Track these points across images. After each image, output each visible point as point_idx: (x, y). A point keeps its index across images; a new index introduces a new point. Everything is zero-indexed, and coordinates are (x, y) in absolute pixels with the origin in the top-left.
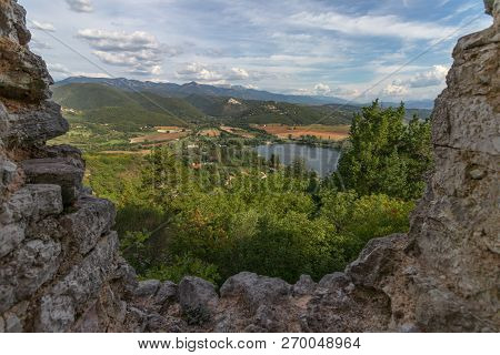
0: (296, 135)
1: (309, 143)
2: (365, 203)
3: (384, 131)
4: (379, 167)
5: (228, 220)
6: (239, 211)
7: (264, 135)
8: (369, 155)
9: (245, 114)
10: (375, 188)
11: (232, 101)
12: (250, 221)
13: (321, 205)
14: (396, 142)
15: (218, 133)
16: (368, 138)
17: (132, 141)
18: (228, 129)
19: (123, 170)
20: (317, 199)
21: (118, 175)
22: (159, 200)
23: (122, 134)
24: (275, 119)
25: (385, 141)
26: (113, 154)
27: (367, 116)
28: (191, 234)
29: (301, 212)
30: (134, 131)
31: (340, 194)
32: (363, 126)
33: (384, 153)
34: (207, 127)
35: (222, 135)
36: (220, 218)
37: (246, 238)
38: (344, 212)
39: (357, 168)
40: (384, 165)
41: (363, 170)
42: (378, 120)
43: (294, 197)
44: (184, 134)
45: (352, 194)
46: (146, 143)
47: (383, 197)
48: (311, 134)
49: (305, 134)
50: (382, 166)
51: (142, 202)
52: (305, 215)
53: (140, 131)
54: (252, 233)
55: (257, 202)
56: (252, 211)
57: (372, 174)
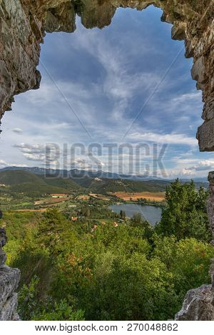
0: (134, 198)
1: (142, 203)
2: (182, 244)
3: (185, 196)
4: (187, 219)
5: (93, 260)
6: (100, 253)
7: (115, 199)
8: (179, 212)
9: (104, 186)
10: (187, 234)
11: (97, 179)
12: (108, 260)
13: (154, 246)
14: (194, 203)
15: (88, 198)
16: (177, 201)
17: (36, 203)
18: (94, 195)
19: (27, 222)
20: (151, 242)
21: (23, 225)
22: (47, 244)
23: (31, 199)
24: (122, 189)
25: (187, 202)
26: (23, 212)
27: (174, 188)
28: (67, 273)
29: (142, 252)
30: (38, 197)
31: (165, 239)
32: (173, 193)
33: (188, 210)
34: (82, 194)
35: (90, 199)
36: (87, 258)
37: (105, 276)
38: (170, 252)
39: (173, 220)
40: (190, 218)
41: (178, 221)
42: (180, 190)
43: (136, 241)
44: (68, 198)
45: (173, 238)
46: (45, 204)
47: (193, 240)
48: (143, 197)
49: (140, 197)
50: (188, 219)
51: (36, 246)
52: (144, 256)
53: (41, 197)
54: (109, 270)
55: (112, 245)
56: (109, 253)
57: (184, 224)
